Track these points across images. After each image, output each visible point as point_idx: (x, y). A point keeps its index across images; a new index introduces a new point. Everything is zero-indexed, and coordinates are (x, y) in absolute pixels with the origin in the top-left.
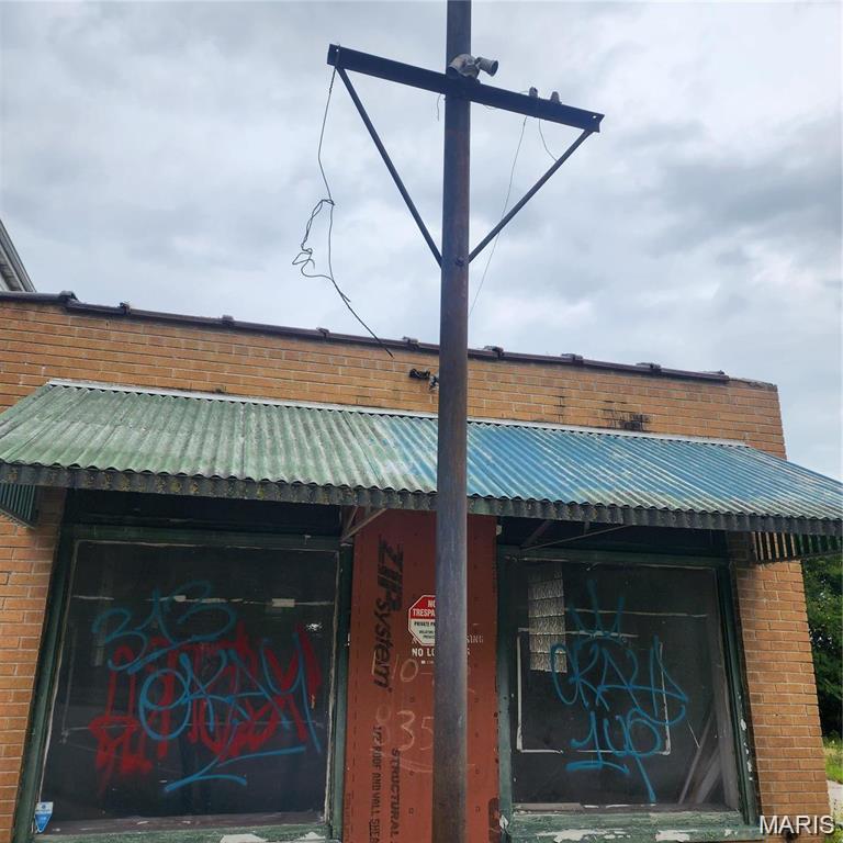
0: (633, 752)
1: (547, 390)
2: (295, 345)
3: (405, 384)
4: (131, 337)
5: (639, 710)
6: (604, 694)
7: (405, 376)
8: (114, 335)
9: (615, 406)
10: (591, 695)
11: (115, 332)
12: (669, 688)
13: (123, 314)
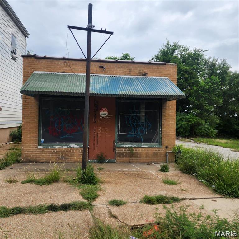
0: (140, 134)
1: (127, 68)
2: (77, 62)
3: (98, 69)
4: (47, 62)
5: (142, 127)
6: (135, 125)
7: (98, 67)
8: (44, 62)
9: (141, 71)
10: (133, 125)
11: (44, 61)
12: (148, 123)
13: (45, 58)
